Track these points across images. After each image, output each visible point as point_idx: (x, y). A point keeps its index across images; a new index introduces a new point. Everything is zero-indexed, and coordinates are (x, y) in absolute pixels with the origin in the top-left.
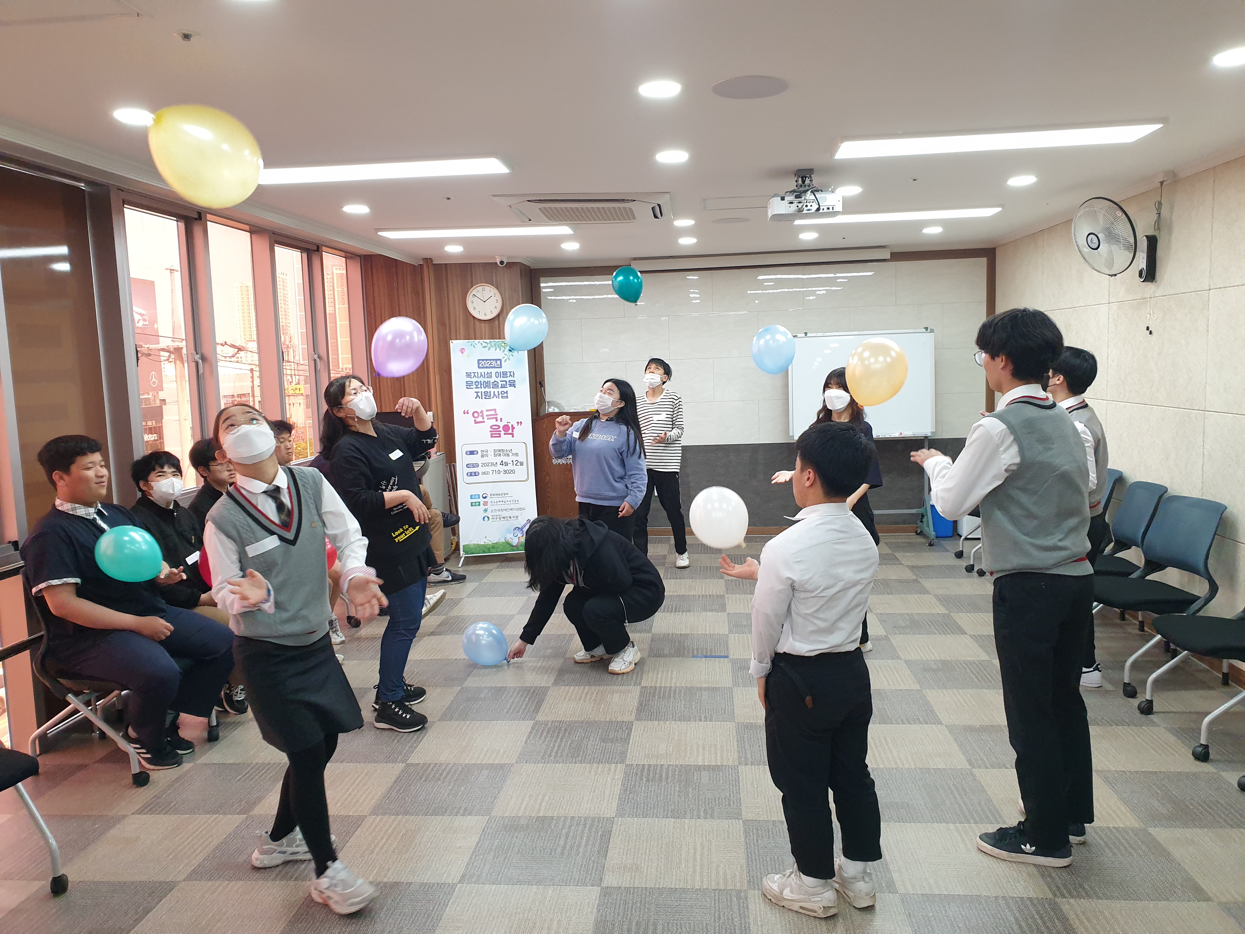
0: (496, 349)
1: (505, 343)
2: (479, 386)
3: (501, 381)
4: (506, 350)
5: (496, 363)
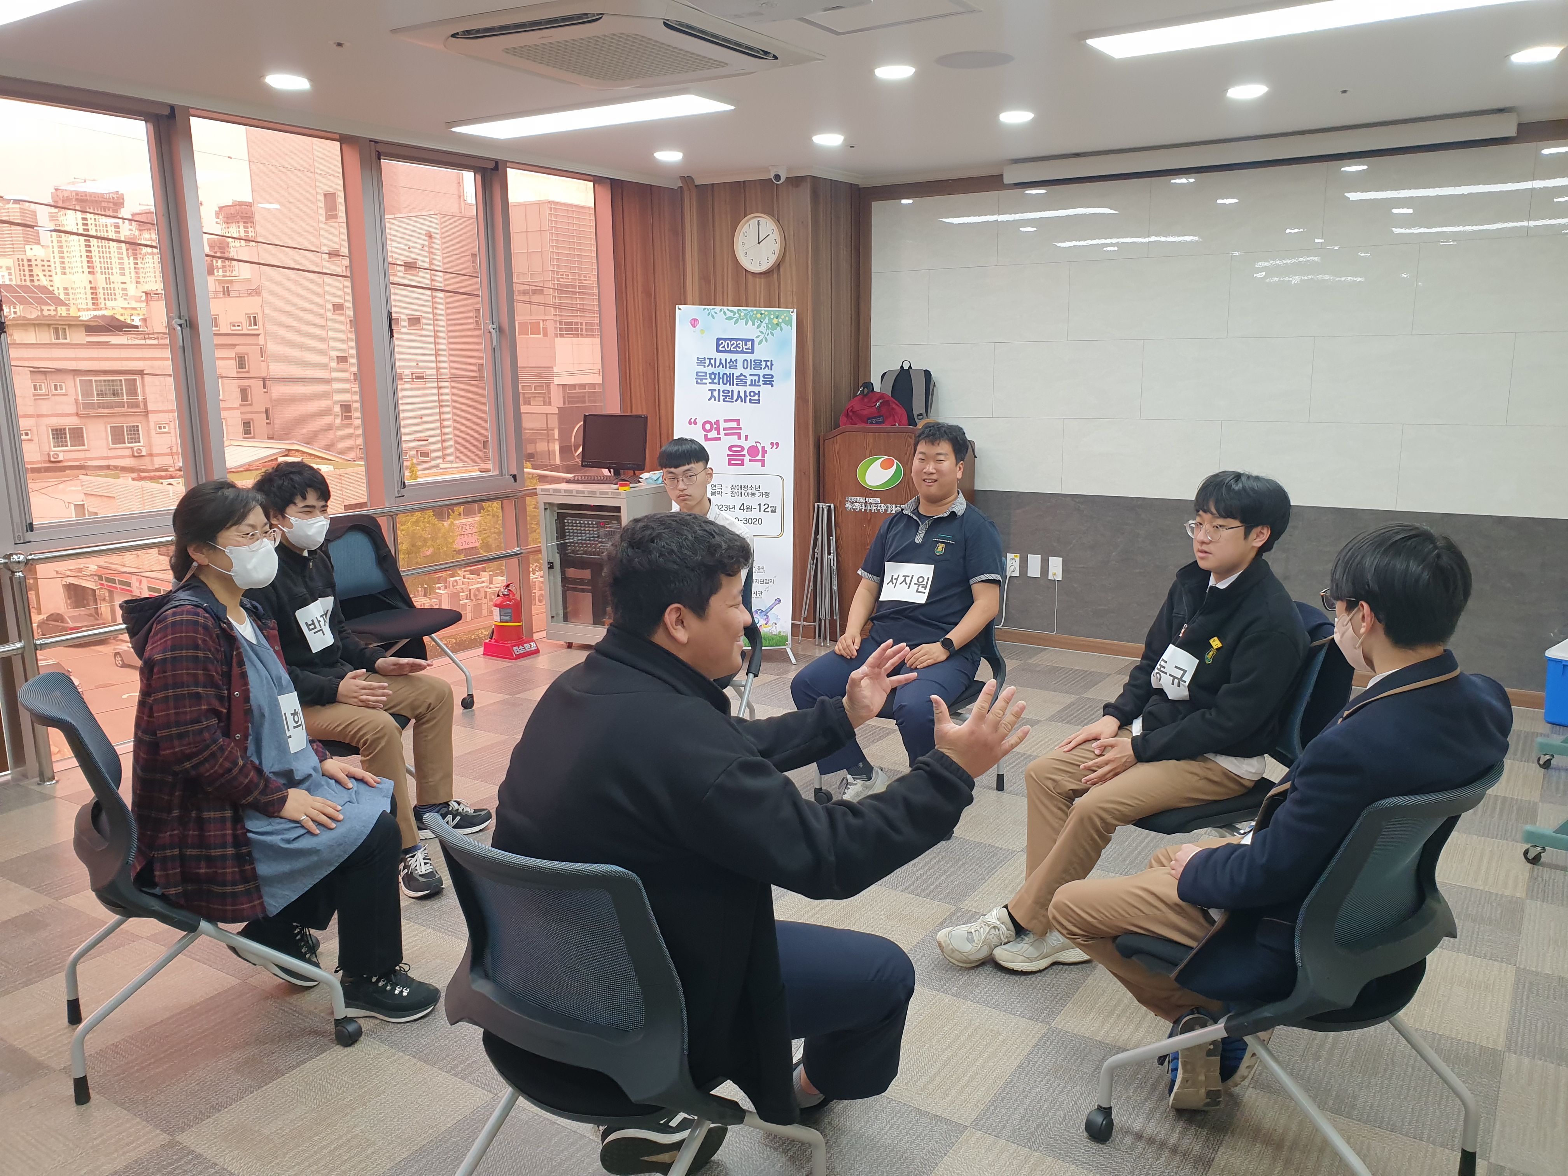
0: (746, 324)
1: (761, 314)
2: (716, 381)
3: (750, 375)
4: (763, 324)
5: (746, 345)
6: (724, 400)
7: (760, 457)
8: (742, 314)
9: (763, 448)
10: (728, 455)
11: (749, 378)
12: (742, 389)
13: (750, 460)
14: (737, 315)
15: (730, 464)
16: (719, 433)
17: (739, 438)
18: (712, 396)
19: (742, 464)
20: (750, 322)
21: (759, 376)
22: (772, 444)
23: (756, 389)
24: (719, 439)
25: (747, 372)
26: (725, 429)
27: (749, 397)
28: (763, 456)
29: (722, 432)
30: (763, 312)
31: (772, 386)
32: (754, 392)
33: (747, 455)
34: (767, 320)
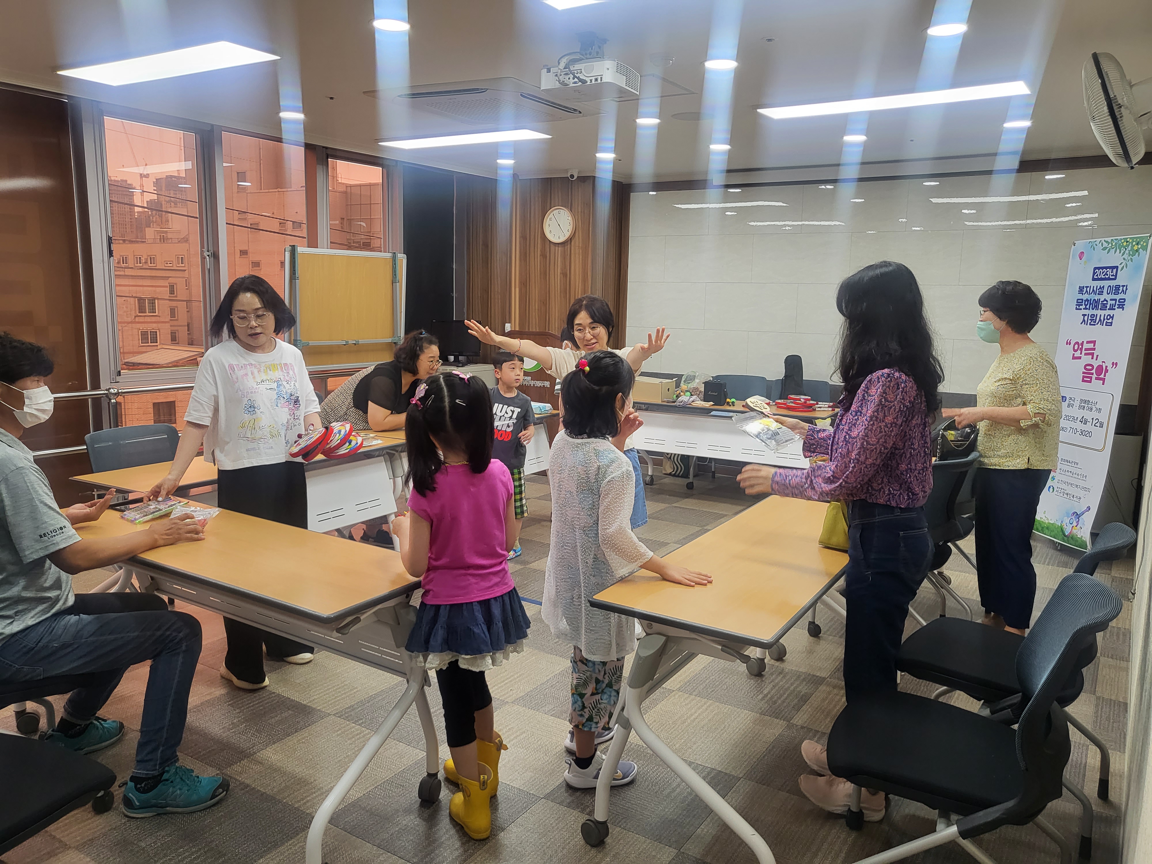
0: (1116, 252)
1: (1127, 242)
2: (1088, 307)
3: (1111, 300)
4: (1127, 252)
5: (1112, 273)
6: (1090, 324)
7: (1102, 376)
8: (1114, 244)
9: (1106, 367)
10: (1084, 373)
11: (1110, 302)
12: (1103, 313)
13: (1096, 379)
14: (1110, 245)
15: (1083, 381)
16: (1081, 354)
17: (1092, 358)
18: (1084, 320)
19: (1090, 382)
20: (1118, 250)
21: (1115, 300)
22: (1113, 363)
23: (1111, 312)
24: (1080, 358)
25: (1108, 297)
26: (1086, 350)
27: (1106, 320)
28: (1105, 376)
29: (1084, 352)
30: (1128, 240)
31: (1123, 310)
32: (1110, 315)
33: (1094, 374)
34: (1130, 248)
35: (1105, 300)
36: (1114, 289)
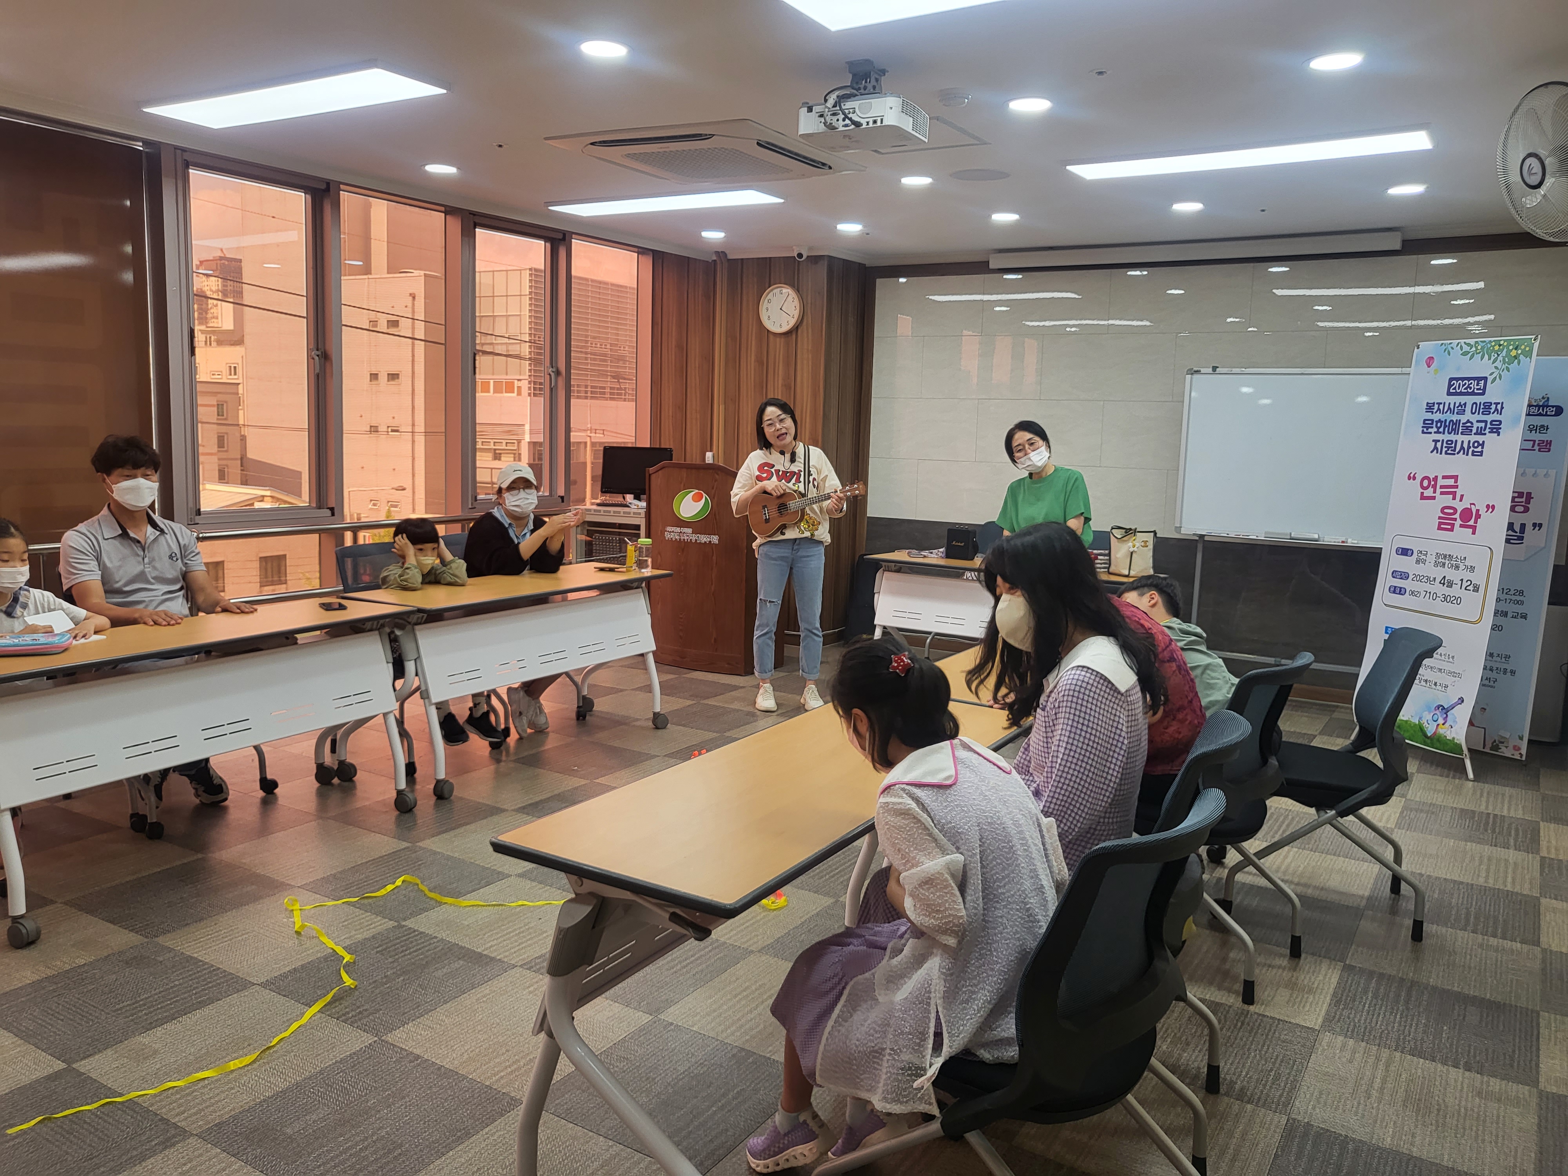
1: (1500, 345)
2: (1441, 430)
3: (1478, 421)
4: (1500, 358)
5: (1478, 385)
6: (1446, 453)
7: (1471, 523)
8: (1479, 347)
9: (1478, 511)
10: (1440, 518)
11: (1476, 425)
12: (1466, 438)
13: (1461, 526)
14: (1474, 349)
16: (1435, 492)
17: (1454, 498)
18: (1436, 448)
19: (1452, 530)
20: (1486, 356)
21: (1486, 422)
22: (1488, 506)
23: (1480, 438)
24: (1434, 498)
25: (1474, 418)
26: (1442, 487)
27: (1472, 448)
28: (1476, 522)
29: (1439, 490)
30: (1502, 342)
31: (1499, 435)
32: (1478, 442)
33: (1458, 519)
34: (1504, 354)
35: (1468, 421)
36: (1482, 407)
